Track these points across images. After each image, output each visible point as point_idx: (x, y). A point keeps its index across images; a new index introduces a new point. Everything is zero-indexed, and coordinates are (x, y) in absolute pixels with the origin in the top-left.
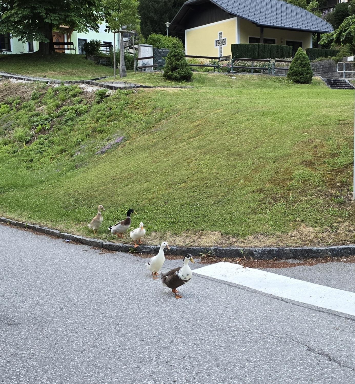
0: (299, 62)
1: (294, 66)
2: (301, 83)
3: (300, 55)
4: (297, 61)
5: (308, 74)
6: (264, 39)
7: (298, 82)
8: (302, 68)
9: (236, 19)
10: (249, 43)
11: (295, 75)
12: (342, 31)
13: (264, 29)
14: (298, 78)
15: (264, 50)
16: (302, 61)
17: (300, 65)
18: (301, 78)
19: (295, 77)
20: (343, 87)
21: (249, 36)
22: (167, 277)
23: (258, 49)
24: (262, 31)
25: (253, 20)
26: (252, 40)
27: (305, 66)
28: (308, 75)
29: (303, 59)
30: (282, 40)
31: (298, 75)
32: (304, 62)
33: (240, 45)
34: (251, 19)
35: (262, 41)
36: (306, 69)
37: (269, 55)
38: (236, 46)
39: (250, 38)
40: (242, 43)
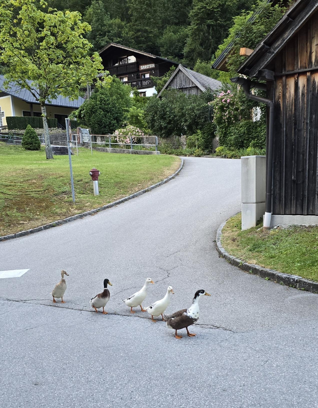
0: (29, 135)
1: (25, 138)
2: (32, 150)
3: (29, 130)
4: (27, 134)
5: (36, 143)
6: (34, 113)
7: (29, 149)
8: (31, 139)
9: (10, 96)
10: (23, 116)
11: (27, 144)
12: (81, 110)
13: (33, 105)
14: (29, 147)
15: (34, 121)
16: (31, 135)
17: (30, 137)
18: (31, 146)
19: (26, 146)
20: (65, 152)
21: (23, 110)
22: (173, 319)
23: (29, 121)
24: (32, 106)
25: (22, 98)
26: (25, 113)
27: (33, 138)
28: (36, 145)
29: (31, 133)
30: (51, 114)
31: (29, 144)
32: (32, 135)
33: (13, 117)
34: (21, 97)
35: (32, 114)
36: (34, 140)
37: (38, 125)
38: (10, 118)
39: (23, 112)
40: (15, 116)
